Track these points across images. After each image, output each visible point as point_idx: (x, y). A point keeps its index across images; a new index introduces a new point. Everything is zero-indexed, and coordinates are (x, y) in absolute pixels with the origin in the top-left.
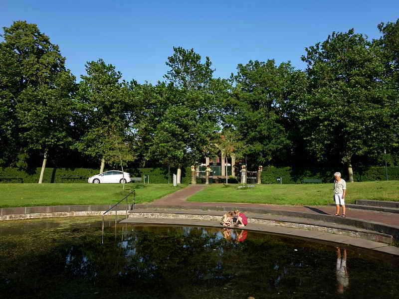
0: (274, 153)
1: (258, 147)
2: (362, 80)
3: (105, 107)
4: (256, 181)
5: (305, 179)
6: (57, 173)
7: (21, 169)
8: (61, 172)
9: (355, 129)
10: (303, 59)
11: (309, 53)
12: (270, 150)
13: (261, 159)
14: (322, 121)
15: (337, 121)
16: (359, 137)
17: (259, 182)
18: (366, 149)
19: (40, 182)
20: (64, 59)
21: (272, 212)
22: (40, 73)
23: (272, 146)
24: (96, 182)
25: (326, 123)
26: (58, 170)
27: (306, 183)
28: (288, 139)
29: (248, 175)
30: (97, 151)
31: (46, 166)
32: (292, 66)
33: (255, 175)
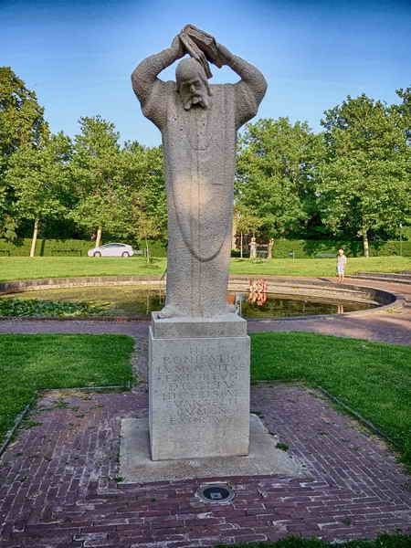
0: (287, 225)
1: (271, 218)
2: (380, 151)
3: (105, 173)
4: (266, 255)
5: (319, 254)
6: (46, 245)
7: (8, 240)
8: (52, 244)
9: (370, 203)
10: (322, 123)
11: (328, 118)
12: (283, 222)
13: (273, 231)
14: (339, 194)
15: (352, 194)
16: (375, 211)
17: (270, 255)
18: (382, 223)
19: (32, 255)
20: (43, 109)
21: (288, 281)
22: (23, 130)
23: (285, 218)
24: (97, 255)
25: (342, 196)
26: (47, 241)
27: (321, 258)
28: (303, 211)
29: (258, 249)
30: (94, 221)
31: (38, 237)
32: (310, 127)
33: (266, 249)
